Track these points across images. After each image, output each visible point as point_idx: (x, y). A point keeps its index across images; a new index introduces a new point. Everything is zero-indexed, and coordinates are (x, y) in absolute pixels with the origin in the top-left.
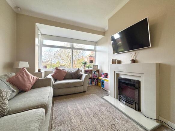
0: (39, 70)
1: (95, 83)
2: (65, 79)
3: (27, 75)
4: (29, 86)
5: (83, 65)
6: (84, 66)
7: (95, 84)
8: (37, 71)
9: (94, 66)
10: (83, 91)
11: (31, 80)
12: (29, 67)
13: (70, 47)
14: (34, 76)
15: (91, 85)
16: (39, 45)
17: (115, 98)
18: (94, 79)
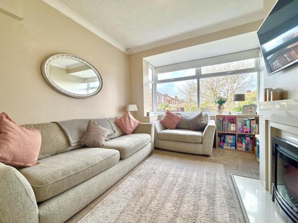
0: (148, 114)
1: (247, 145)
2: (177, 128)
3: (129, 118)
4: (130, 130)
5: (217, 105)
6: (219, 107)
7: (247, 149)
8: (145, 115)
9: (246, 108)
10: (202, 154)
11: (132, 124)
12: (137, 110)
13: (195, 74)
14: (136, 120)
15: (234, 148)
16: (153, 82)
17: (267, 189)
18: (242, 136)
